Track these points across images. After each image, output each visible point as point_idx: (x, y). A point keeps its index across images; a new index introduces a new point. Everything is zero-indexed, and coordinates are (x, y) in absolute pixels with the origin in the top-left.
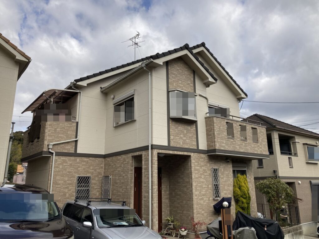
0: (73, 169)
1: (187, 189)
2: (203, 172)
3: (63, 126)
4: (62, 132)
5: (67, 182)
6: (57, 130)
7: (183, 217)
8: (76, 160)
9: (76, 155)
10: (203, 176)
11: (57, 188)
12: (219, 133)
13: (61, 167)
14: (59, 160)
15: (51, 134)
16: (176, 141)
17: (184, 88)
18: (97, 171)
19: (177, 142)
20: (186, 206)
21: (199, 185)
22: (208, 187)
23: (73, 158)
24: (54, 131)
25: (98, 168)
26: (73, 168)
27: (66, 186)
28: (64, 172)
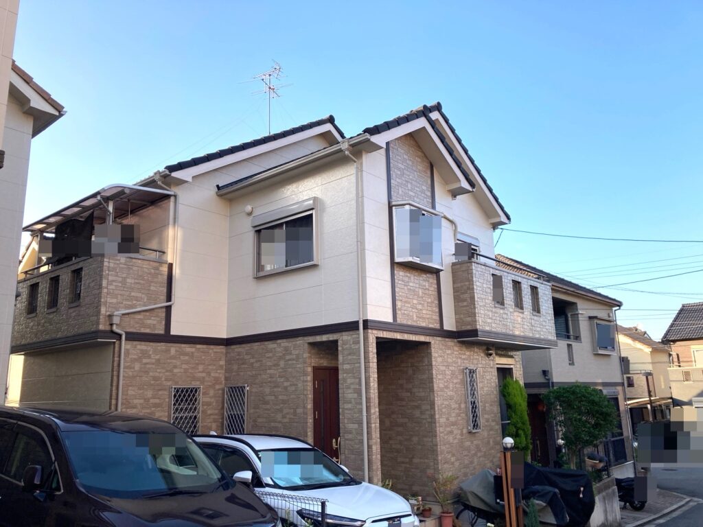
0: (164, 371)
2: (452, 376)
3: (140, 273)
4: (139, 286)
5: (152, 401)
6: (129, 280)
8: (169, 350)
9: (167, 338)
10: (451, 386)
12: (482, 296)
13: (137, 366)
14: (133, 351)
15: (116, 292)
16: (405, 312)
18: (212, 374)
19: (408, 315)
21: (445, 403)
23: (161, 346)
24: (120, 285)
25: (214, 368)
26: (163, 368)
27: (149, 411)
28: (144, 379)
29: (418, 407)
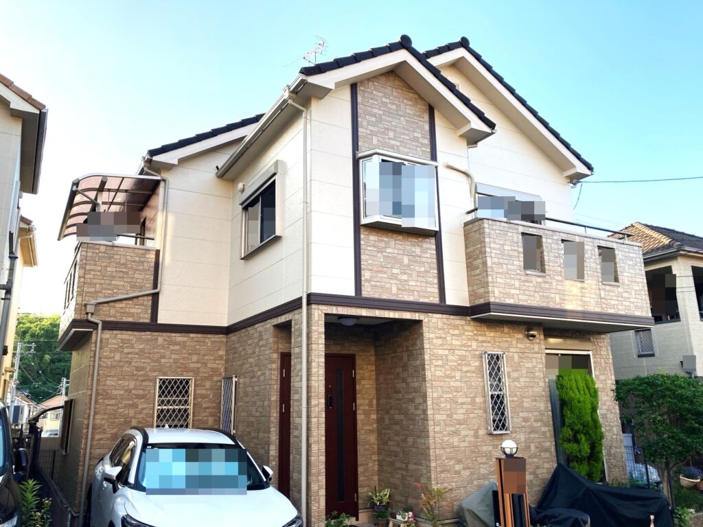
0: (148, 361)
1: (417, 409)
2: (459, 362)
3: (123, 261)
4: (121, 275)
6: (109, 269)
7: (408, 478)
8: (156, 339)
9: (153, 326)
10: (458, 375)
11: (108, 407)
12: (501, 261)
13: (117, 356)
14: (113, 341)
15: (95, 281)
16: (378, 284)
17: (401, 148)
18: (209, 365)
19: (382, 287)
20: (414, 450)
21: (445, 396)
22: (473, 403)
23: (147, 335)
24: (99, 274)
25: (212, 358)
26: (149, 358)
27: (130, 402)
28: (126, 369)
29: (412, 400)
